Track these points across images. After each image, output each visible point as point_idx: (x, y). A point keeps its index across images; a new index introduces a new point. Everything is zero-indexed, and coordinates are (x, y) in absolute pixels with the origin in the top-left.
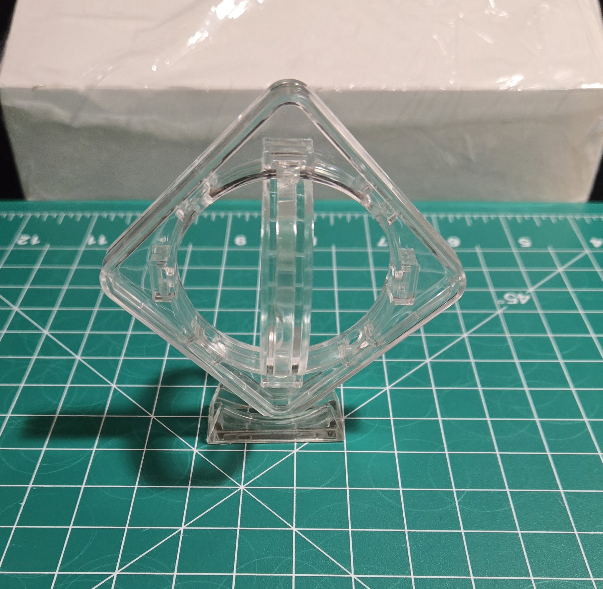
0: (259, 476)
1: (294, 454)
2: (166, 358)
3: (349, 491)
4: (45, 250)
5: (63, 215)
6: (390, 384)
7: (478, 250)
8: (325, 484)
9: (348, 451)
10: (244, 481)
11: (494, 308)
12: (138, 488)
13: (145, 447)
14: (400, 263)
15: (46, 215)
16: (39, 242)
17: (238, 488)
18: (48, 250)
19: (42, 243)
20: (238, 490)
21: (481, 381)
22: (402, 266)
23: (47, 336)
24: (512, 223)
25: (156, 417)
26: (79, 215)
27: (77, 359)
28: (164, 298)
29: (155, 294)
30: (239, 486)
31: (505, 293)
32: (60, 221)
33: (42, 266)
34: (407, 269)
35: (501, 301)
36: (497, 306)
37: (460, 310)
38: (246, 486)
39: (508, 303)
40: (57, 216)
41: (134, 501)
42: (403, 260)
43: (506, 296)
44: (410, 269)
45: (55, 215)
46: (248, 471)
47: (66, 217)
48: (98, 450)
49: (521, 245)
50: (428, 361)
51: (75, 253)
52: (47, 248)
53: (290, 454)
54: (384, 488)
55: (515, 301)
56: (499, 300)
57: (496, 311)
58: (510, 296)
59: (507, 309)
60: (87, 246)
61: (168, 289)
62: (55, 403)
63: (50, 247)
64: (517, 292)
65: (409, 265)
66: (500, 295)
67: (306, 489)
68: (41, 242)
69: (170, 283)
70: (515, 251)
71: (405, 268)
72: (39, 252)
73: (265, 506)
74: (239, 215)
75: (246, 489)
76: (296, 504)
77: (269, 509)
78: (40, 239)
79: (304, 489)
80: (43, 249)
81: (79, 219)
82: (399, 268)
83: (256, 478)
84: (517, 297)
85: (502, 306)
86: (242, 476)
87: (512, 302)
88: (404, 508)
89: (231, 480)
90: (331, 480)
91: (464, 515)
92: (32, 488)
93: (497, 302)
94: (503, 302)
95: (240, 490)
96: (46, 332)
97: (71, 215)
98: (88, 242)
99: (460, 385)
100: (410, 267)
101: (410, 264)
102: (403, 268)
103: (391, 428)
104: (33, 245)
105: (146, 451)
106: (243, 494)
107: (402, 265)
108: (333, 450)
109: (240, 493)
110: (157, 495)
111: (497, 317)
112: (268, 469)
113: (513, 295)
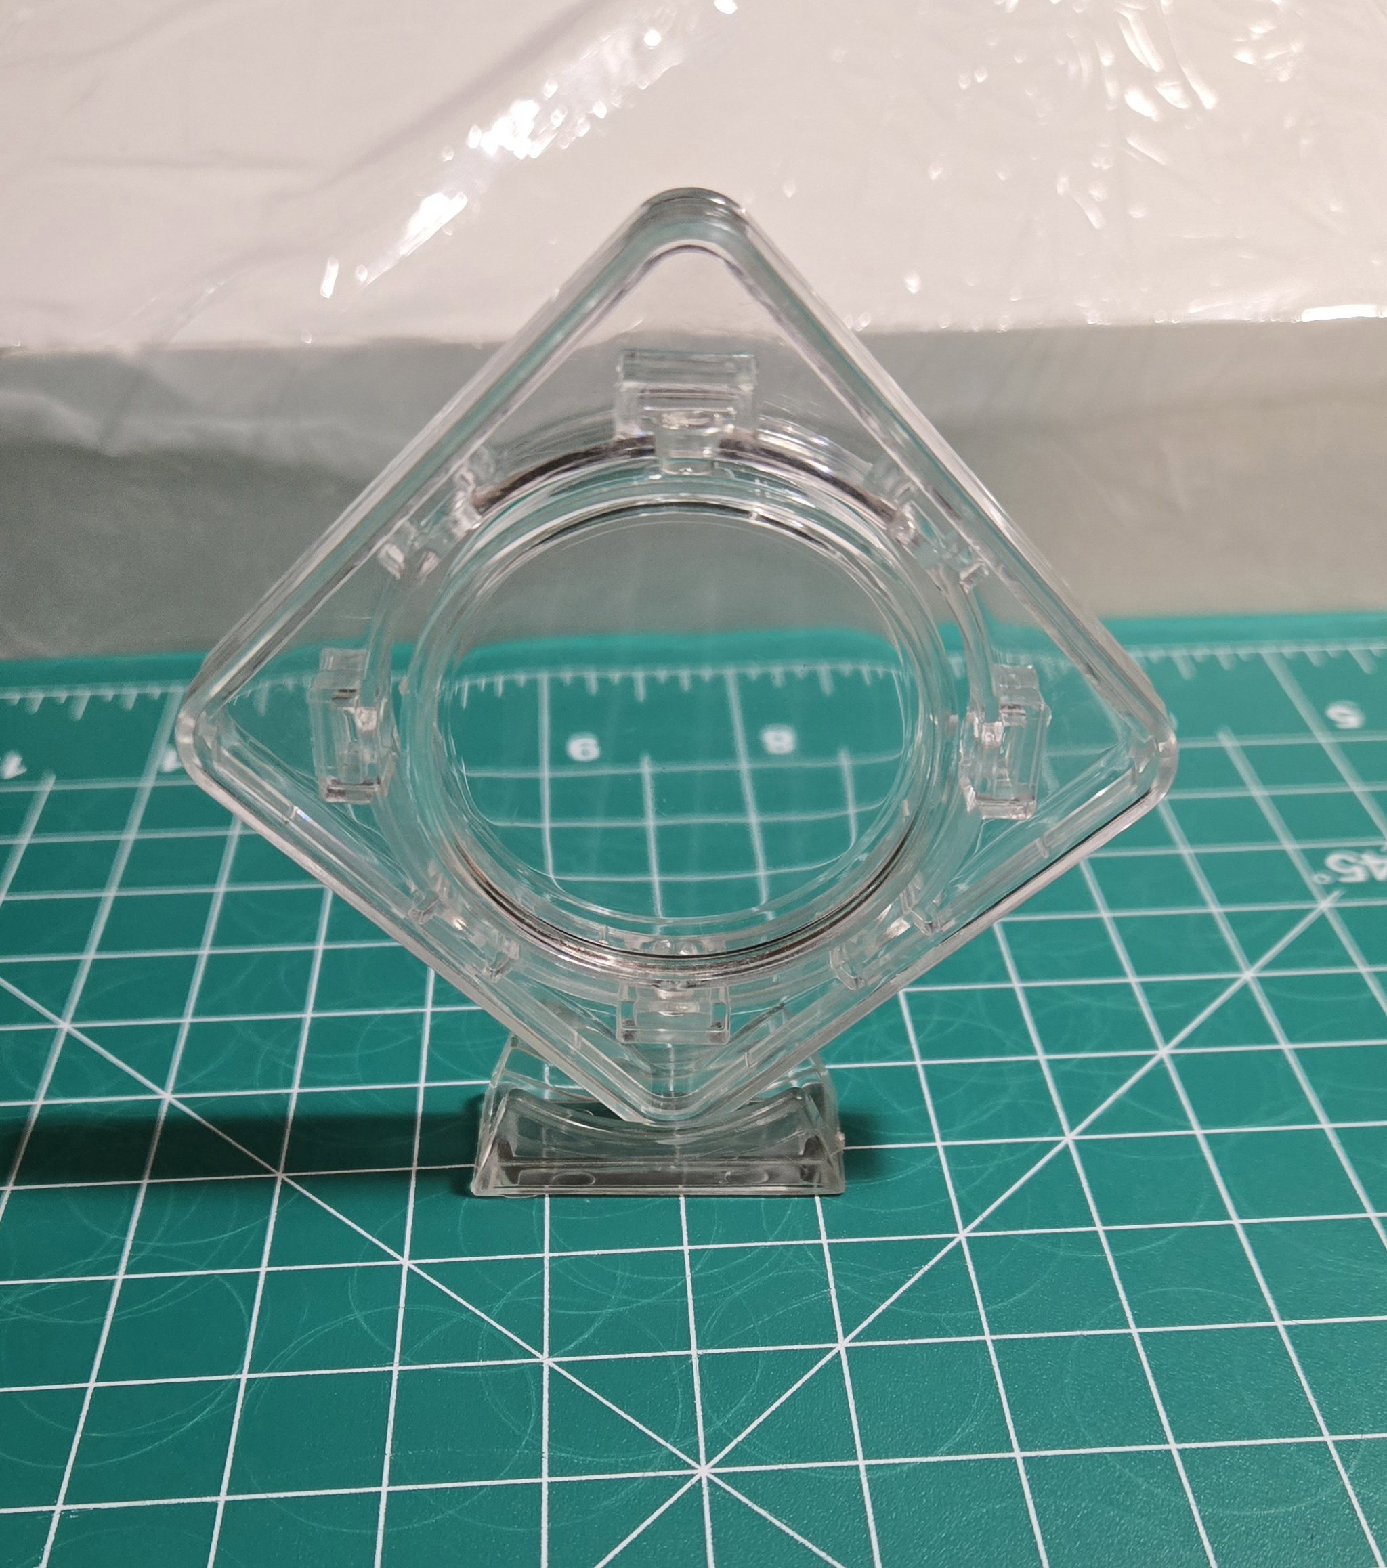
0: (749, 1430)
1: (838, 1354)
2: (422, 1084)
3: (1024, 1463)
4: (43, 792)
5: (84, 694)
6: (1072, 1128)
7: (1227, 741)
8: (949, 1444)
9: (995, 1337)
10: (706, 1451)
11: (1307, 895)
12: (389, 1493)
13: (397, 1359)
14: (995, 700)
15: (37, 697)
16: (23, 770)
17: (693, 1476)
18: (52, 792)
19: (32, 774)
20: (694, 1480)
21: (1325, 1104)
22: (1000, 711)
23: (69, 1036)
24: (1299, 666)
25: (415, 1265)
26: (131, 694)
27: (164, 1099)
28: (351, 792)
29: (329, 782)
30: (694, 1468)
31: (1327, 852)
32: (79, 711)
33: (37, 837)
34: (1015, 717)
35: (1324, 876)
36: (1315, 891)
37: (1219, 905)
38: (714, 1467)
39: (1344, 880)
40: (69, 699)
41: (384, 1537)
42: (1005, 694)
43: (1332, 861)
44: (1024, 718)
45: (62, 695)
46: (715, 1419)
47: (94, 700)
48: (256, 1379)
49: (1337, 723)
50: (1164, 1052)
51: (129, 796)
52: (48, 785)
53: (829, 1357)
54: (1122, 1445)
55: (1359, 876)
56: (1316, 873)
57: (1316, 903)
58: (1345, 862)
59: (1343, 897)
60: (161, 774)
61: (361, 767)
62: (112, 1236)
63: (55, 783)
64: (1360, 850)
65: (1019, 707)
66: (1316, 860)
67: (894, 1465)
68: (29, 769)
69: (366, 750)
70: (1324, 739)
71: (1010, 714)
72: (28, 799)
73: (784, 1528)
74: (567, 676)
75: (715, 1474)
76: (874, 1513)
77: (797, 1537)
78: (24, 763)
79: (889, 1465)
80: (37, 789)
81: (130, 704)
82: (992, 717)
83: (740, 1438)
84: (1361, 862)
85: (1328, 889)
86: (696, 1432)
87: (1353, 875)
88: (1197, 1505)
89: (666, 1448)
90: (963, 1430)
91: (1376, 1516)
92: (65, 1515)
93: (1314, 880)
94: (1328, 879)
95: (700, 1481)
96: (65, 1026)
97: (108, 693)
98: (160, 767)
99: (1268, 1118)
100: (1023, 711)
101: (1022, 704)
102: (1003, 715)
103: (1106, 1258)
104: (7, 780)
105: (400, 1371)
106: (711, 1494)
107: (1003, 707)
108: (951, 1336)
109: (701, 1489)
110: (450, 1512)
111: (1322, 919)
112: (773, 1408)
113: (1351, 859)
